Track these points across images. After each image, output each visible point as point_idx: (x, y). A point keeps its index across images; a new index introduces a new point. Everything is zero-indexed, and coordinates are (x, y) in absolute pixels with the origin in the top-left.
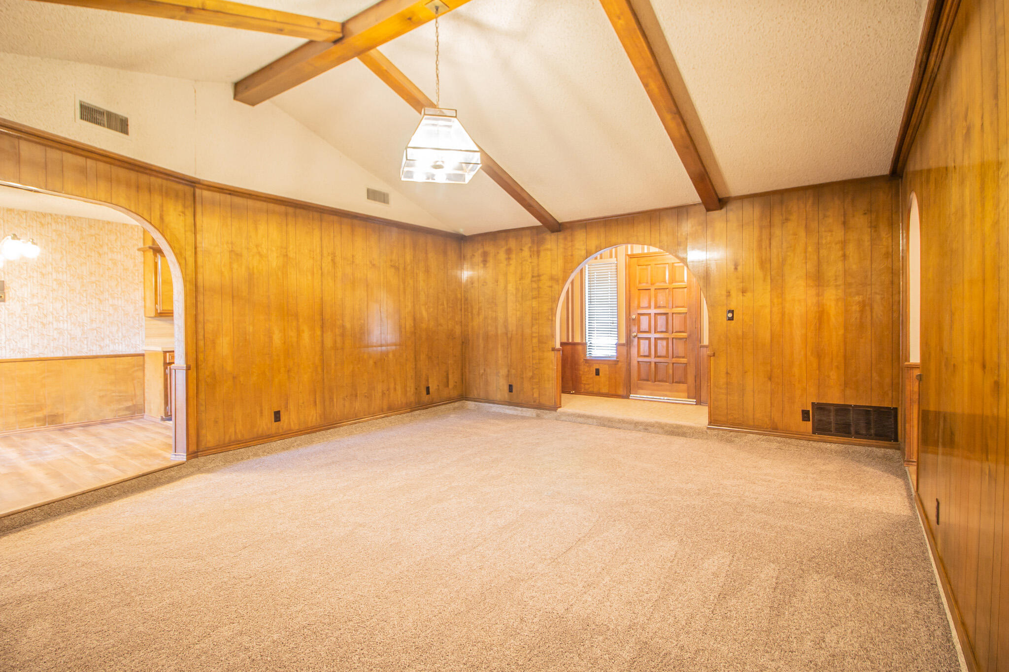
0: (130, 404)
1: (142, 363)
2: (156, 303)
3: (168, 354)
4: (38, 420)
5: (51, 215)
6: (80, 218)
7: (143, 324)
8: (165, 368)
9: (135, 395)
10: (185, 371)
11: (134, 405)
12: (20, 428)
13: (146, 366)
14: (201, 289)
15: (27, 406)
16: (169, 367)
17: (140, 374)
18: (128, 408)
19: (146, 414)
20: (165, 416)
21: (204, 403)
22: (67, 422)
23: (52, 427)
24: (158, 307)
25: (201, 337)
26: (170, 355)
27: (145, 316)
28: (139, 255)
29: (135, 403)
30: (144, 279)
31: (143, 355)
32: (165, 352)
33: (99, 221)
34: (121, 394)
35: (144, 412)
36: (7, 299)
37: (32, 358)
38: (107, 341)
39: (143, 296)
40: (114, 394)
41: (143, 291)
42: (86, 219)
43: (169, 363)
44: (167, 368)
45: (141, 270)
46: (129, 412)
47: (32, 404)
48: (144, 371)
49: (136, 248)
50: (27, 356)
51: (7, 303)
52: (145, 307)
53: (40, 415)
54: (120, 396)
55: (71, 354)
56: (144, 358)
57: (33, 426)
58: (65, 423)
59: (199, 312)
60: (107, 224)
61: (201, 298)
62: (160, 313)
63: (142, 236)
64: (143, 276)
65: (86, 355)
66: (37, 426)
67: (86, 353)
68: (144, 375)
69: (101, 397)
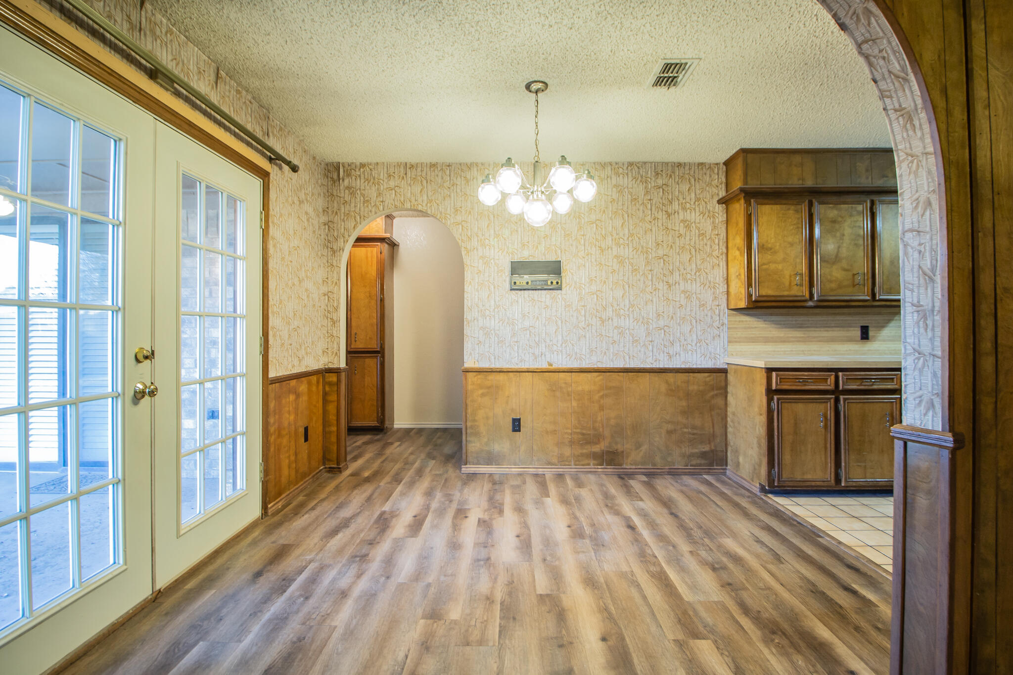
0: (706, 448)
1: (723, 384)
2: (749, 285)
3: (774, 374)
4: (594, 456)
5: (611, 164)
6: (645, 163)
7: (726, 321)
8: (770, 400)
9: (714, 435)
10: (946, 454)
11: (712, 451)
12: (576, 465)
13: (730, 389)
14: (985, 191)
15: (583, 434)
16: (775, 397)
17: (720, 401)
18: (703, 455)
19: (729, 467)
20: (769, 486)
21: (991, 558)
22: (628, 466)
23: (610, 469)
24: (752, 290)
25: (986, 345)
26: (777, 376)
27: (728, 309)
28: (720, 209)
29: (713, 448)
30: (727, 248)
31: (724, 371)
32: (769, 371)
33: (667, 164)
34: (695, 431)
35: (726, 465)
36: (563, 286)
37: (589, 368)
38: (677, 348)
39: (725, 276)
40: (685, 430)
41: (725, 267)
42: (651, 163)
43: (775, 390)
44: (772, 399)
45: (723, 234)
46: (706, 462)
47: (589, 432)
48: (726, 397)
49: (716, 199)
50: (585, 365)
51: (564, 291)
52: (728, 293)
53: (596, 449)
54: (694, 434)
55: (632, 365)
56: (726, 377)
57: (589, 464)
58: (624, 466)
59: (981, 263)
60: (678, 166)
61: (986, 218)
62: (756, 301)
63: (724, 180)
64: (725, 245)
65: (651, 366)
66: (594, 465)
67: (652, 364)
68: (726, 405)
69: (669, 432)
